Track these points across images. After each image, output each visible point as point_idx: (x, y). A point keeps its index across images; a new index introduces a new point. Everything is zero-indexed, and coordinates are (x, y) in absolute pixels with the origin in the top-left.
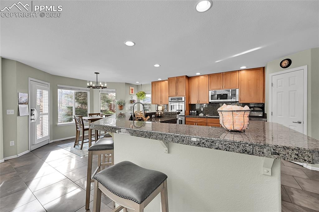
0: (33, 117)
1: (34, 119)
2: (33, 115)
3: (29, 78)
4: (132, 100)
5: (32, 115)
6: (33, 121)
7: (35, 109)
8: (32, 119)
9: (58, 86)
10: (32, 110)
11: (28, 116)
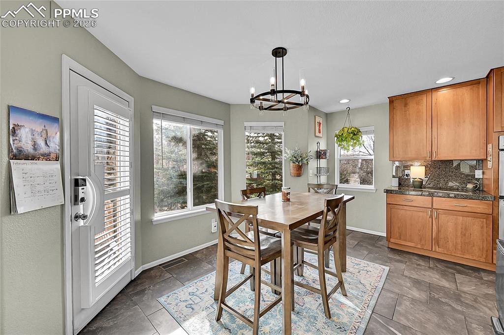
0: (80, 209)
1: (84, 217)
2: (83, 200)
3: (64, 55)
4: (318, 150)
5: (76, 200)
6: (81, 222)
7: (87, 178)
8: (77, 217)
9: (155, 108)
10: (76, 183)
11: (63, 206)
